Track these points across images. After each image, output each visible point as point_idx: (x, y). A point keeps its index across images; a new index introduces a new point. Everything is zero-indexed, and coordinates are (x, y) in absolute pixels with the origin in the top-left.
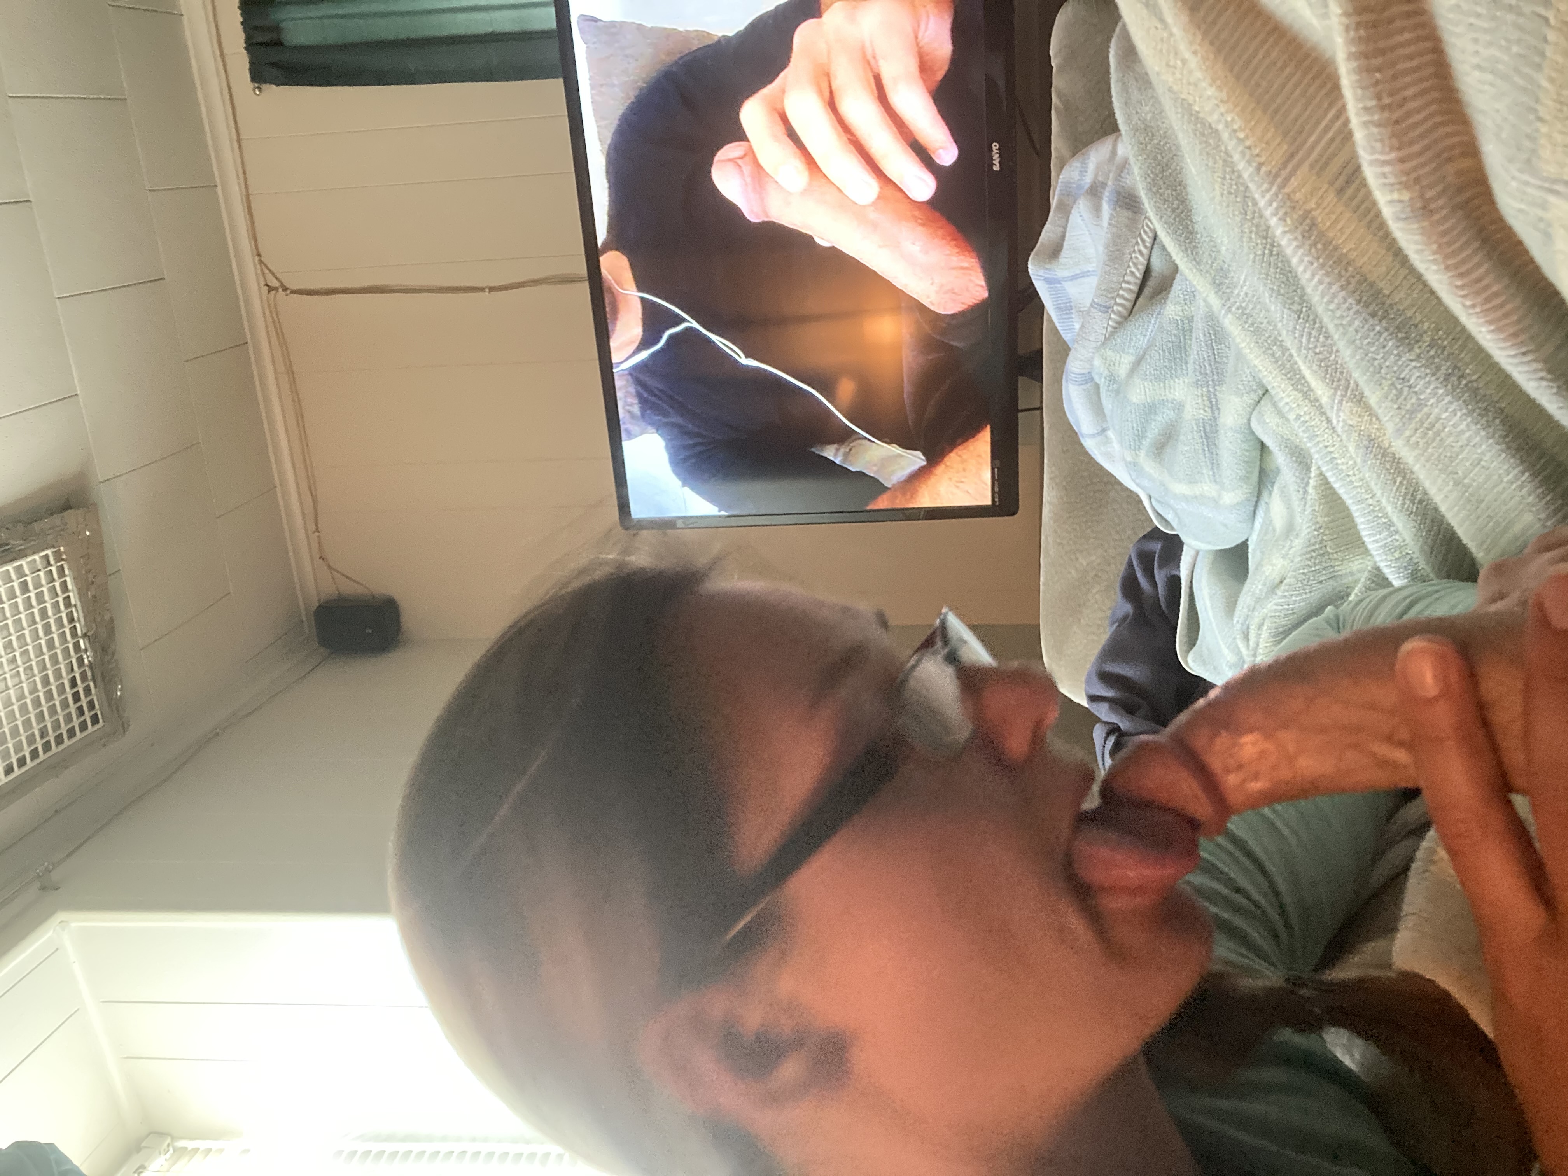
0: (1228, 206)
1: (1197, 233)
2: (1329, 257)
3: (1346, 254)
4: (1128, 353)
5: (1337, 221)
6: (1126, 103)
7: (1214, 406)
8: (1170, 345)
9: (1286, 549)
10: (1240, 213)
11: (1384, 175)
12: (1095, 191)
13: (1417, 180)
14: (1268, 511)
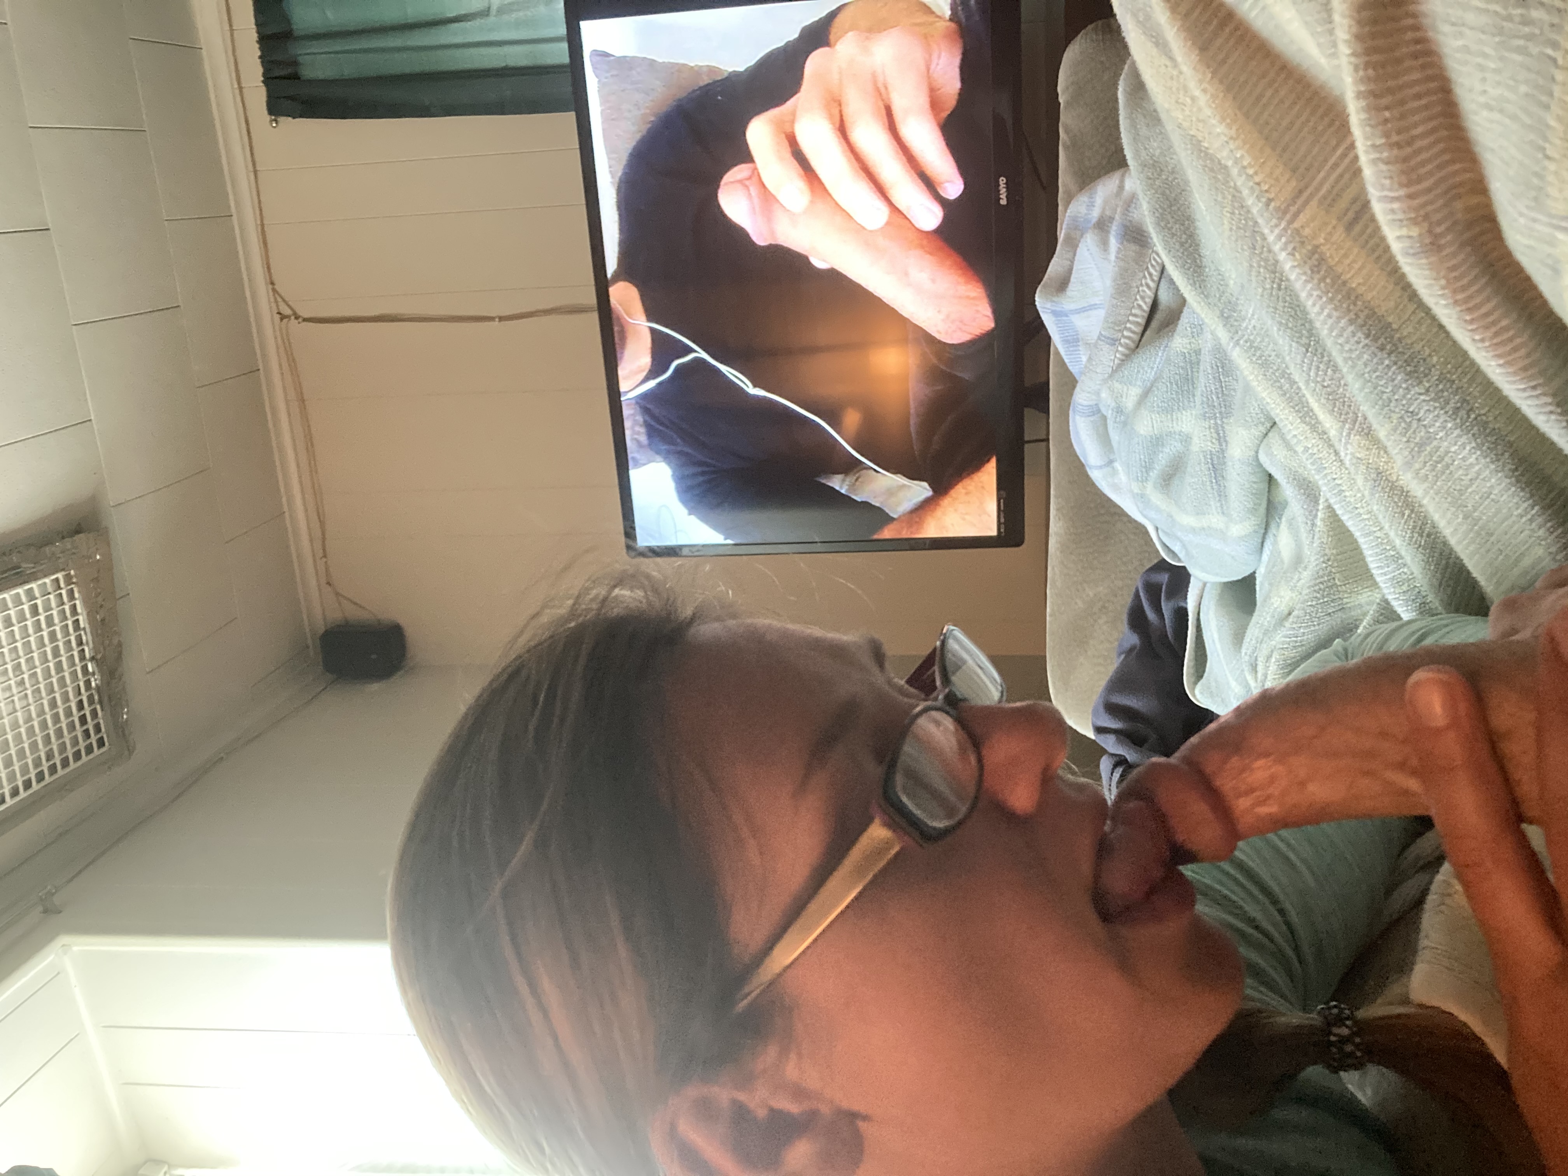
0: (1237, 240)
1: (1205, 267)
2: (1338, 291)
3: (1354, 289)
4: (1135, 385)
5: (1346, 256)
6: (1134, 139)
7: (1221, 439)
8: (1177, 377)
9: (1294, 581)
10: (1249, 248)
11: (1393, 211)
12: (1102, 226)
13: (1426, 217)
14: (1275, 543)
